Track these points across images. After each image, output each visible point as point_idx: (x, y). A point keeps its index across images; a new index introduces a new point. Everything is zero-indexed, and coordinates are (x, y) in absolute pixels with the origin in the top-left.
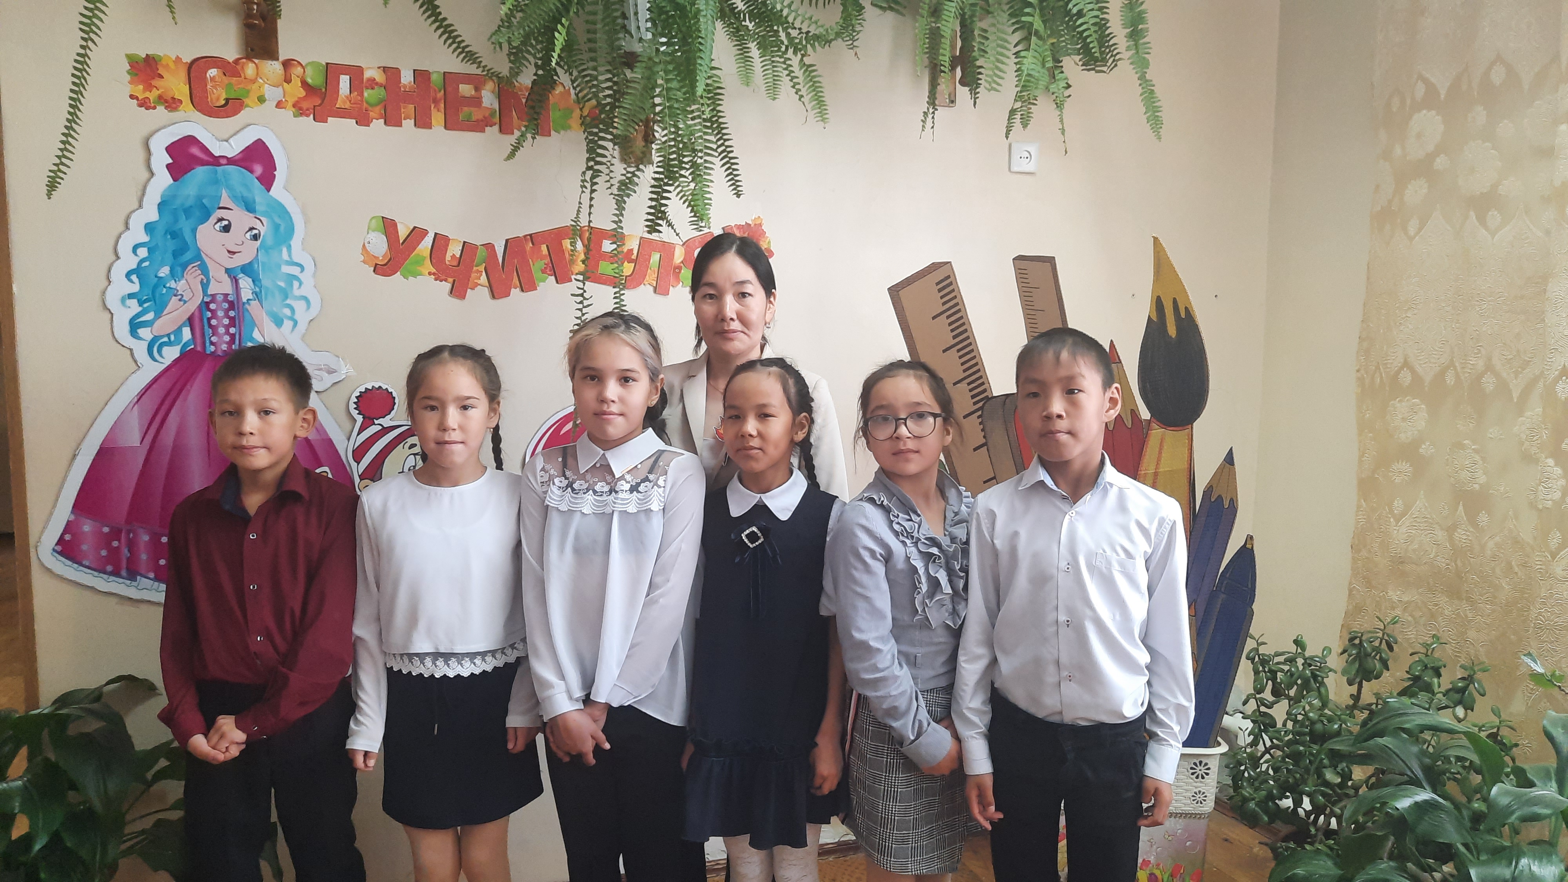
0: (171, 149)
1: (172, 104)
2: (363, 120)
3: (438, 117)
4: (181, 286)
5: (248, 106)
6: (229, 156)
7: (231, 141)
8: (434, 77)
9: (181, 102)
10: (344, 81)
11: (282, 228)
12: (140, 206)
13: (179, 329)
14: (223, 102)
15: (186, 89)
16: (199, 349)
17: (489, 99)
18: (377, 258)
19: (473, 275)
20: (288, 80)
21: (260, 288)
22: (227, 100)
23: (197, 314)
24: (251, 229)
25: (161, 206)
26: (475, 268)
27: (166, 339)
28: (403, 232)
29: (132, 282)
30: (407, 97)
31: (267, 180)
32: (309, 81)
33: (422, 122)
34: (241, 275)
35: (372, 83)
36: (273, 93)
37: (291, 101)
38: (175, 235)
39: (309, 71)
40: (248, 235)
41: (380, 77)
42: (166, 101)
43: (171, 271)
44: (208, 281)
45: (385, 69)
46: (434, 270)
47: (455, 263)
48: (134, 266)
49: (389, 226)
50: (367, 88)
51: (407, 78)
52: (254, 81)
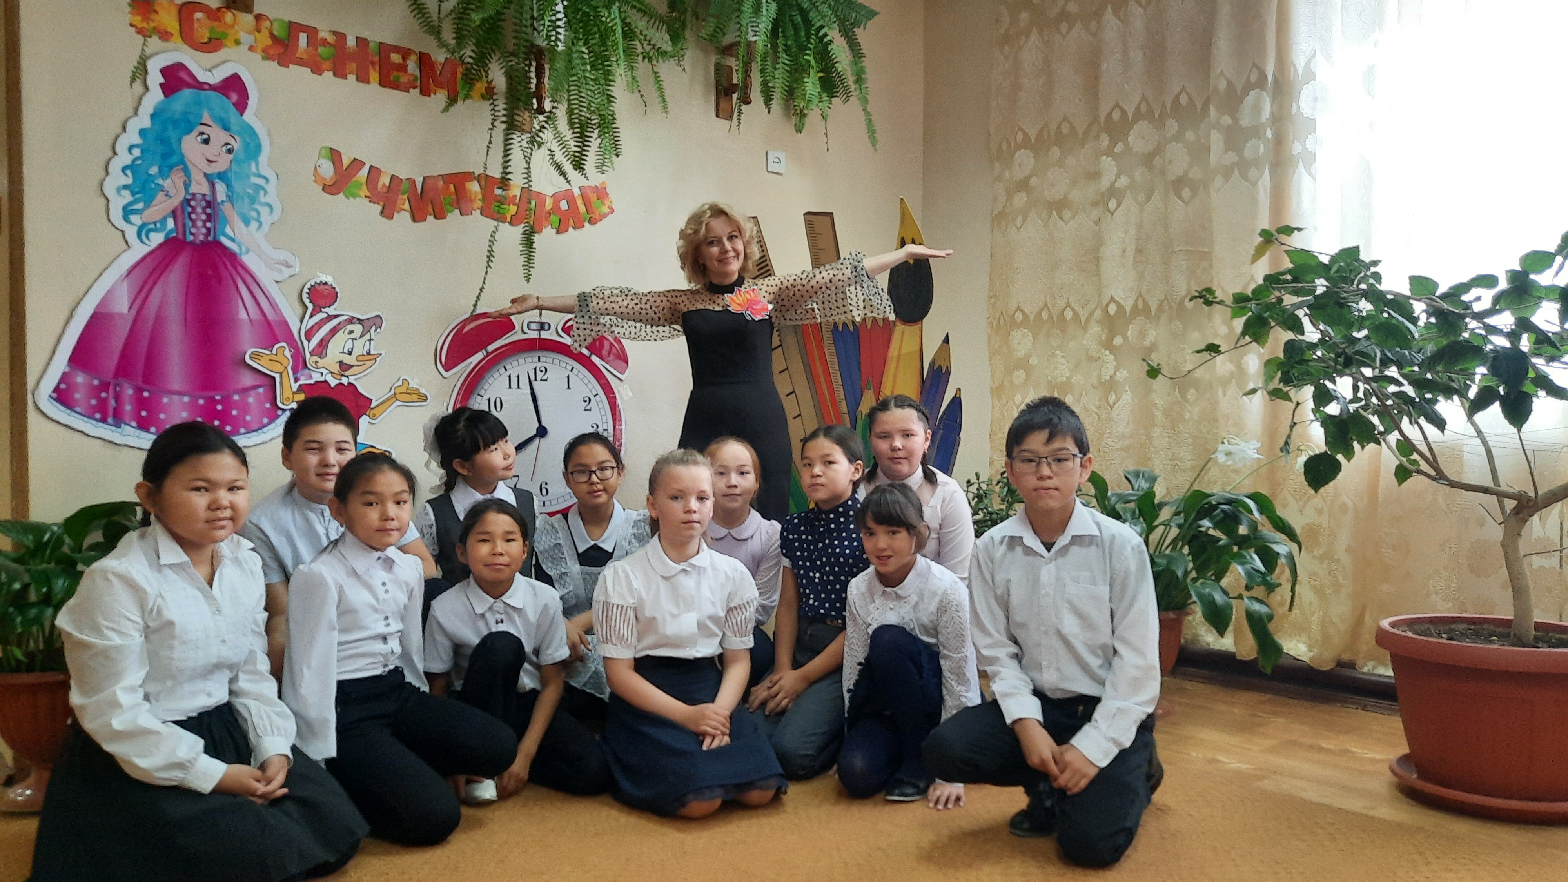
0: (164, 71)
1: (165, 36)
2: (317, 70)
3: (374, 76)
4: (167, 183)
5: (226, 46)
6: (211, 83)
7: (214, 71)
8: (371, 45)
9: (172, 34)
10: (303, 38)
11: (252, 145)
12: (136, 113)
13: (165, 218)
14: (206, 40)
15: (176, 25)
16: (180, 236)
17: (412, 66)
18: (325, 179)
19: (399, 202)
20: (259, 31)
21: (233, 193)
22: (210, 39)
23: (179, 208)
24: (227, 144)
25: (153, 116)
26: (400, 196)
27: (152, 226)
28: (346, 162)
29: (126, 175)
30: (351, 57)
31: (241, 106)
32: (276, 33)
33: (363, 78)
34: (217, 180)
35: (324, 42)
36: (247, 39)
37: (260, 46)
38: (162, 140)
39: (276, 25)
40: (224, 149)
41: (331, 39)
42: (159, 32)
43: (160, 170)
44: (190, 181)
45: (335, 33)
46: (368, 194)
47: (385, 190)
48: (129, 162)
49: (335, 155)
50: (321, 45)
51: (351, 42)
52: (232, 26)
